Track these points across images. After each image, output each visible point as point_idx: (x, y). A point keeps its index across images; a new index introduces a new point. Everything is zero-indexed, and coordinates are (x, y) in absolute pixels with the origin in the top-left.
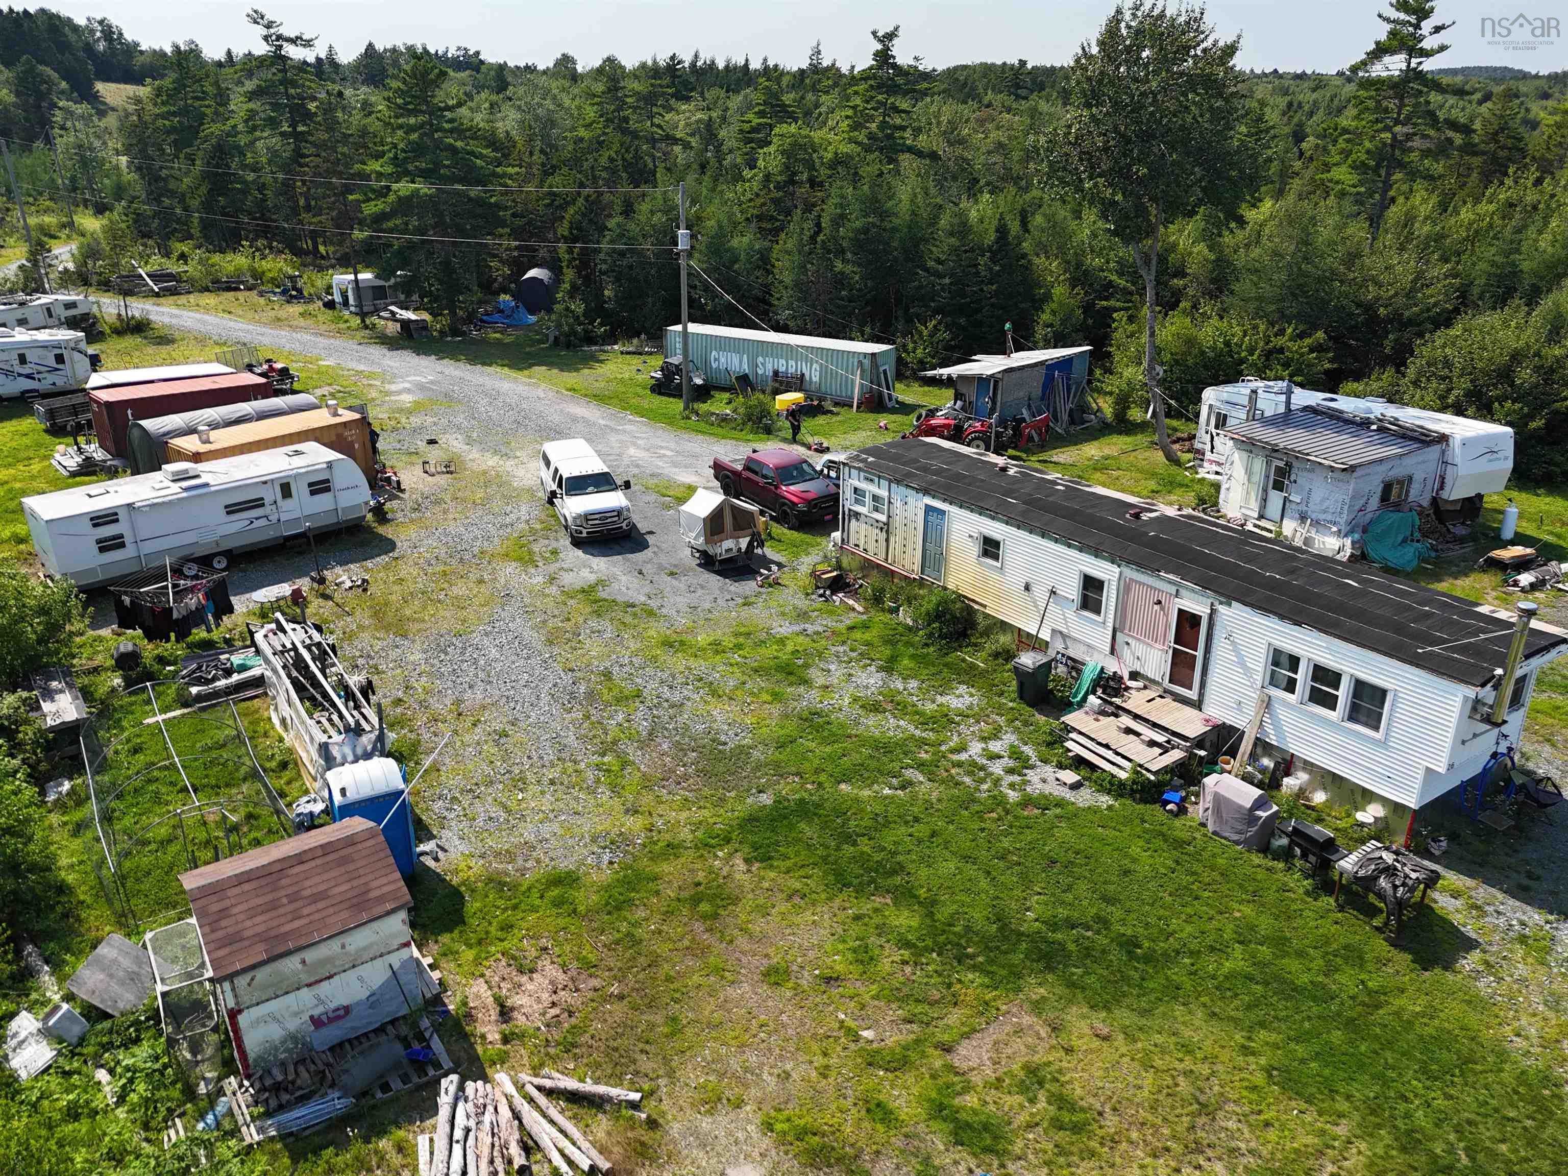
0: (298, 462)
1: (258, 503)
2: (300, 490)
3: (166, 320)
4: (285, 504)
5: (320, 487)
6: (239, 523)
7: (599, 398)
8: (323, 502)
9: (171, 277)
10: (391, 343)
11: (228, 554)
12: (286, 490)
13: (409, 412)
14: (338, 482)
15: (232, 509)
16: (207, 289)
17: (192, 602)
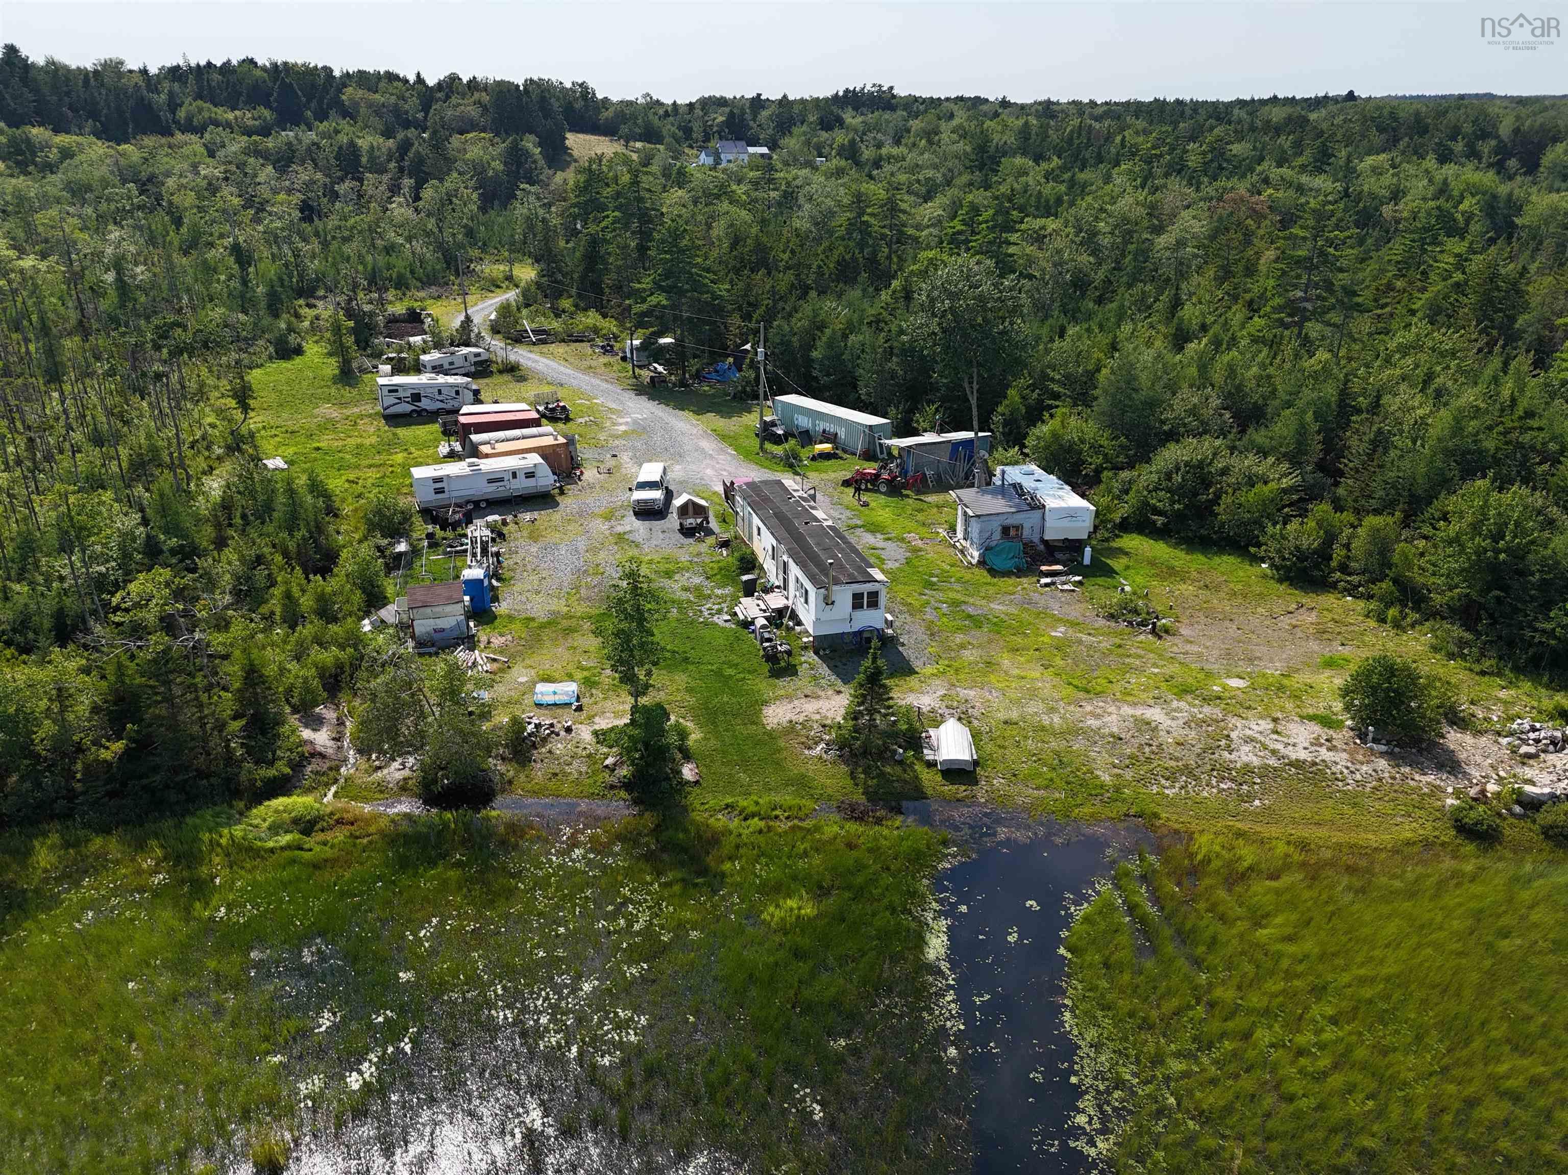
0: (523, 462)
1: (501, 480)
2: (521, 476)
3: (530, 364)
4: (513, 481)
5: (530, 475)
6: (492, 487)
7: (723, 437)
8: (531, 482)
9: (544, 332)
10: (640, 390)
11: (487, 501)
12: (514, 475)
13: (617, 437)
14: (539, 474)
15: (491, 481)
16: (563, 341)
17: (457, 517)
